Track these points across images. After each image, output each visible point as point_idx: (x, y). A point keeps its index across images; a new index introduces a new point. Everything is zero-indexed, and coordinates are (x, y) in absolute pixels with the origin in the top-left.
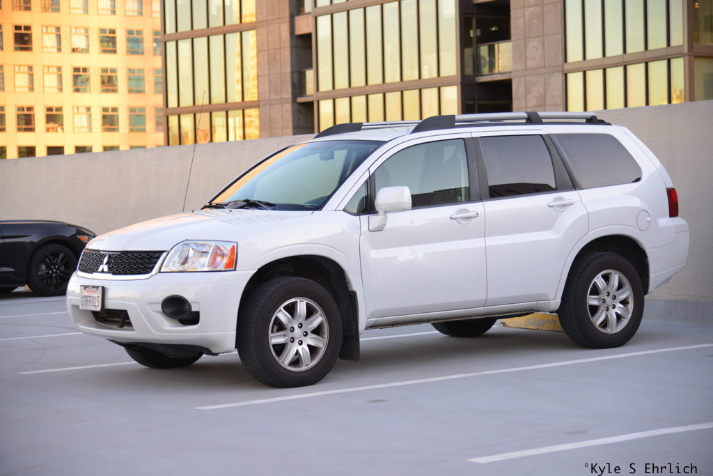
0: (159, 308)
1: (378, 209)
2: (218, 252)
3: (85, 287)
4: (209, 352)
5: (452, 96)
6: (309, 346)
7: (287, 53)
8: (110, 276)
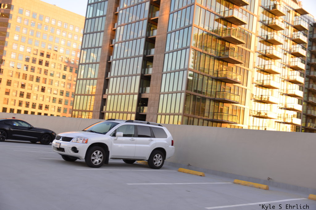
0: (71, 149)
1: (116, 136)
2: (84, 140)
3: (57, 143)
4: (79, 159)
5: (134, 116)
6: (99, 160)
7: (100, 102)
8: (62, 141)
